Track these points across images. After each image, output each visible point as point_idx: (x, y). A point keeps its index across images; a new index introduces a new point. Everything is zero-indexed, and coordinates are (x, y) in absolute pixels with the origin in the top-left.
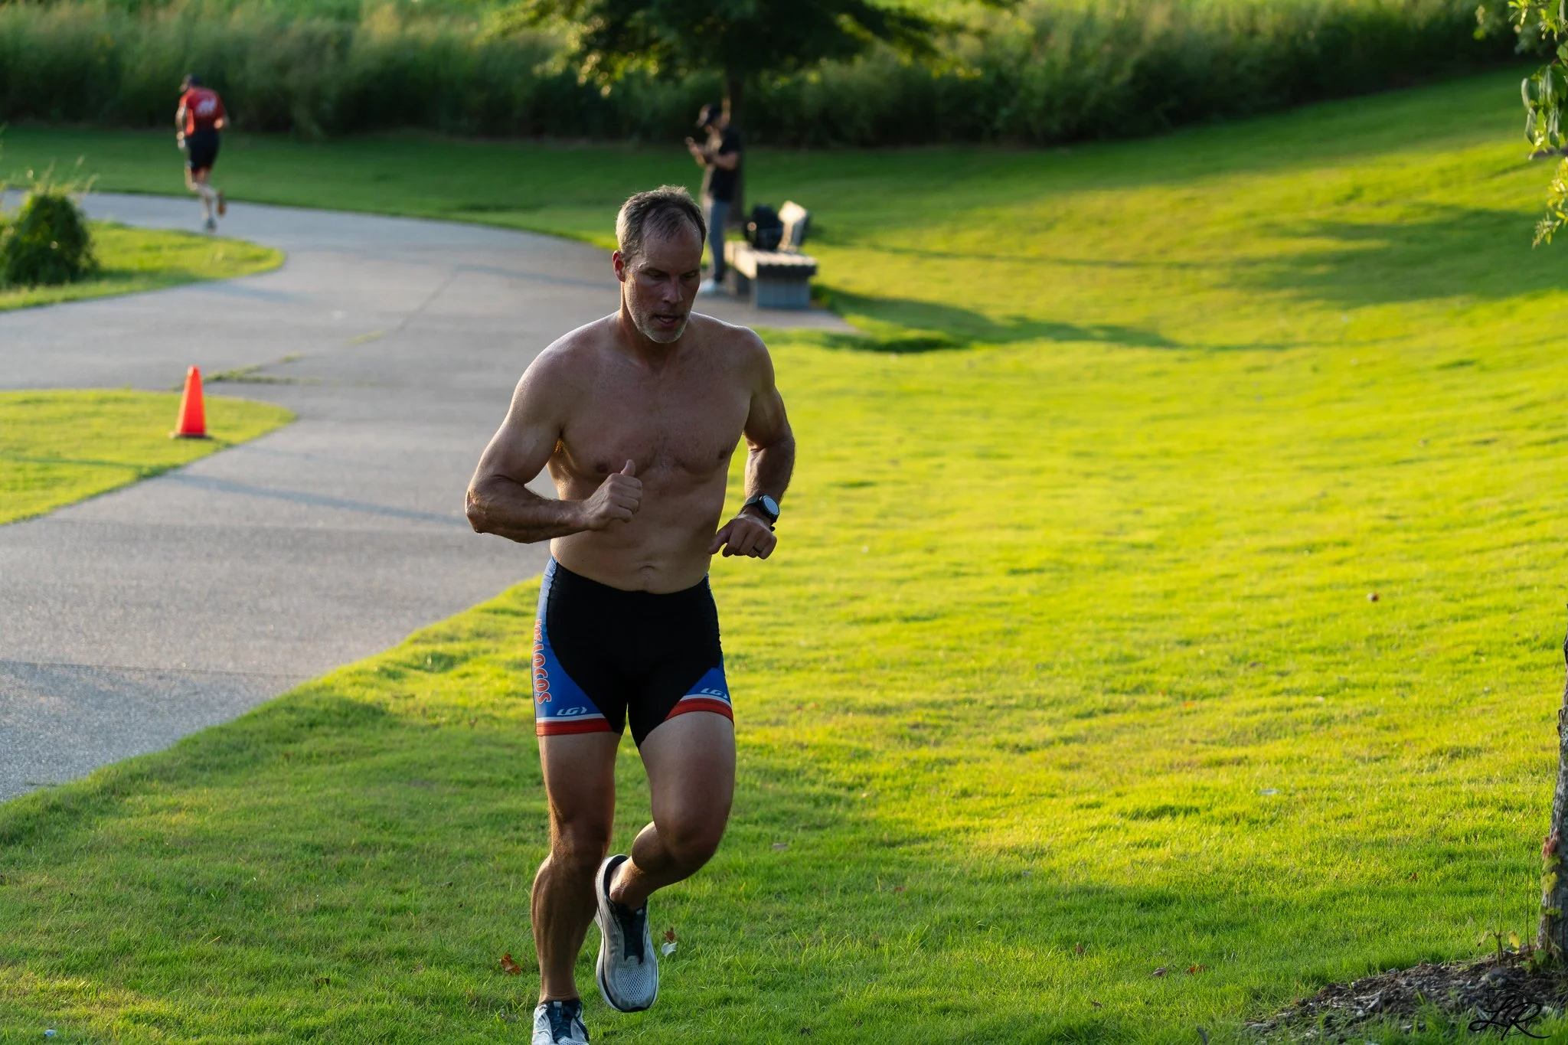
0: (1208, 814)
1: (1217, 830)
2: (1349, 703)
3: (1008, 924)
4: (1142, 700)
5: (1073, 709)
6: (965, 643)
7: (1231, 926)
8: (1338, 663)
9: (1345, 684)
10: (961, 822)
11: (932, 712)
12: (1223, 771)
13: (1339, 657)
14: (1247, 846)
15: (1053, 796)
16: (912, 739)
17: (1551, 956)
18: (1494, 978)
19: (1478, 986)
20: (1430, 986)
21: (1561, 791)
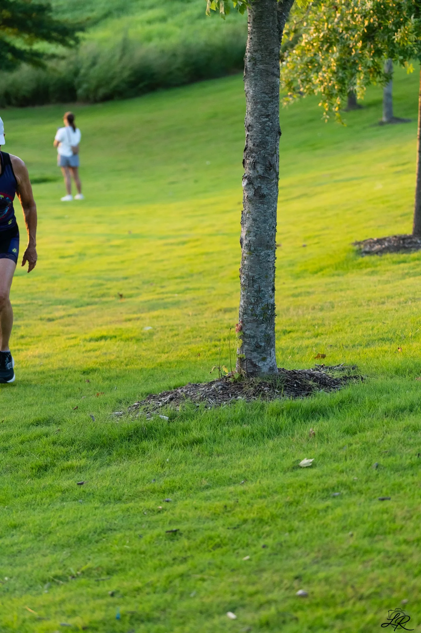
0: (120, 338)
2: (187, 296)
5: (75, 304)
7: (118, 378)
8: (186, 282)
9: (188, 289)
12: (130, 323)
14: (133, 349)
15: (59, 335)
17: (242, 376)
18: (217, 386)
19: (211, 390)
20: (190, 391)
21: (242, 304)
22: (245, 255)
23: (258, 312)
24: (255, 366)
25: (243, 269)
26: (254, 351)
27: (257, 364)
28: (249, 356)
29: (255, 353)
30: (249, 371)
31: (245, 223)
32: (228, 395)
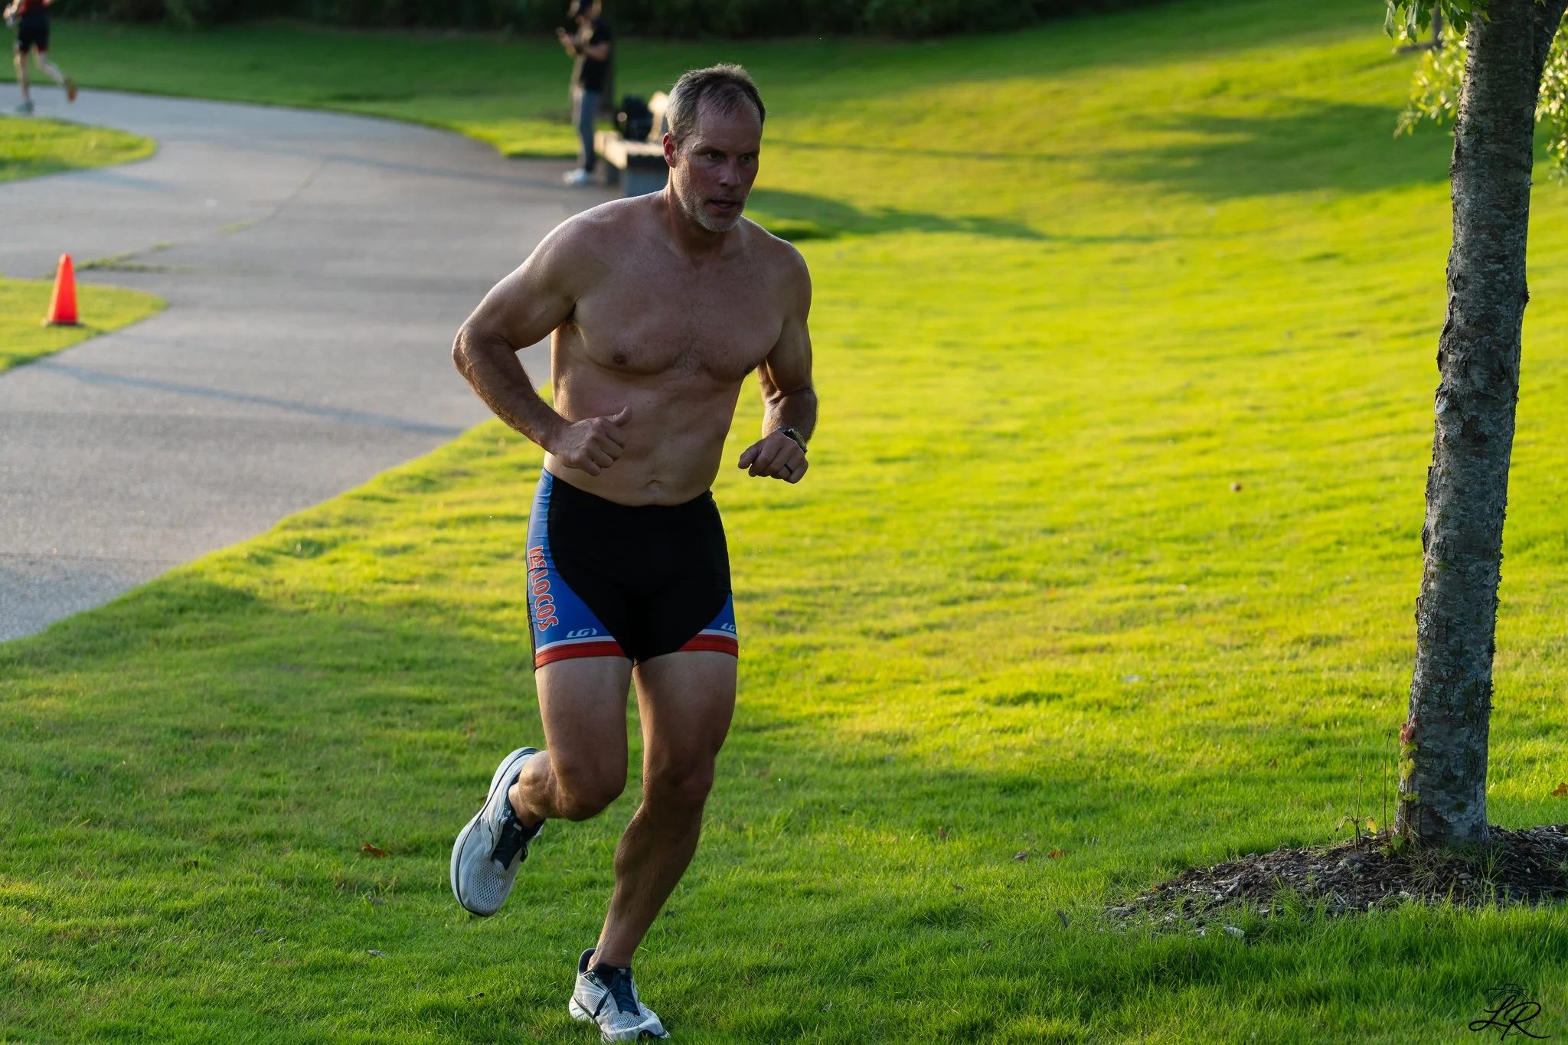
0: (1071, 700)
1: (1079, 716)
2: (1211, 591)
3: (871, 808)
4: (1007, 587)
5: (938, 596)
6: (832, 531)
7: (1092, 810)
8: (1201, 552)
9: (1208, 573)
10: (825, 708)
11: (798, 599)
12: (1086, 658)
13: (1202, 546)
14: (1109, 732)
15: (916, 682)
16: (778, 626)
17: (1408, 841)
18: (1352, 863)
19: (1336, 871)
20: (1287, 870)
21: (1418, 678)
22: (1431, 568)
23: (1453, 701)
24: (1440, 821)
25: (1426, 601)
26: (1440, 787)
27: (1445, 817)
28: (1427, 798)
29: (1443, 791)
30: (1425, 833)
31: (1438, 498)
32: (1378, 886)
